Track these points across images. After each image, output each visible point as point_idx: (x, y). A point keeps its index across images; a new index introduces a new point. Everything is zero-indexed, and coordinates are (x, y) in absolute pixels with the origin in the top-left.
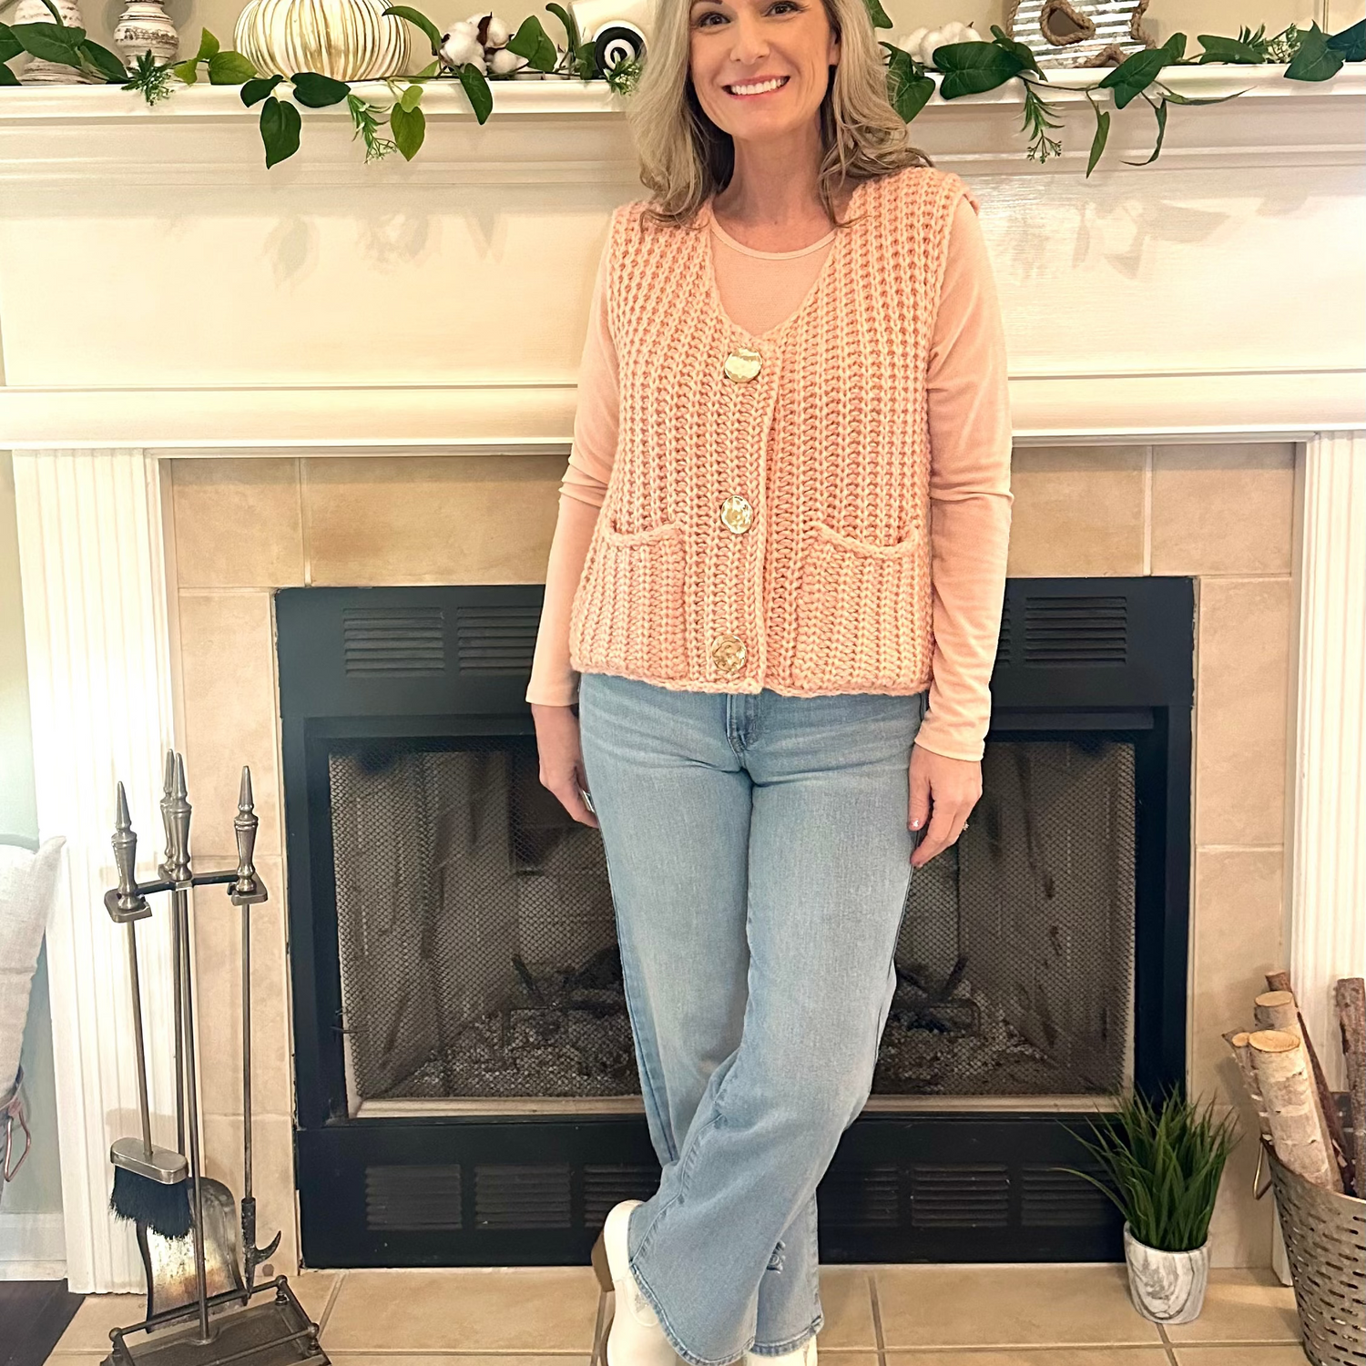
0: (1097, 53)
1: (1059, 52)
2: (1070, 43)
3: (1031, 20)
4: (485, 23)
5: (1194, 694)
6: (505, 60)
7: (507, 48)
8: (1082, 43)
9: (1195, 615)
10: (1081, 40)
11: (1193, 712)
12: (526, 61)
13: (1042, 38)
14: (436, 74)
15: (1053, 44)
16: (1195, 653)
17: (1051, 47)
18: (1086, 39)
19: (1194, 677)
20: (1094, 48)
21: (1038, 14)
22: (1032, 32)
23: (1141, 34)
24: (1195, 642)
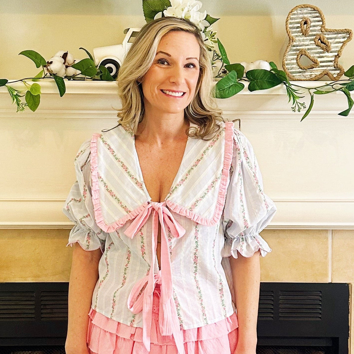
0: (320, 73)
1: (305, 72)
2: (309, 69)
3: (293, 59)
4: (65, 56)
5: (349, 332)
6: (71, 71)
7: (72, 66)
8: (313, 69)
9: (350, 299)
10: (313, 68)
11: (349, 340)
12: (80, 72)
13: (297, 66)
14: (43, 77)
15: (302, 69)
16: (349, 315)
17: (301, 70)
18: (316, 68)
19: (350, 325)
20: (319, 71)
21: (296, 57)
22: (293, 64)
23: (338, 65)
24: (350, 310)
